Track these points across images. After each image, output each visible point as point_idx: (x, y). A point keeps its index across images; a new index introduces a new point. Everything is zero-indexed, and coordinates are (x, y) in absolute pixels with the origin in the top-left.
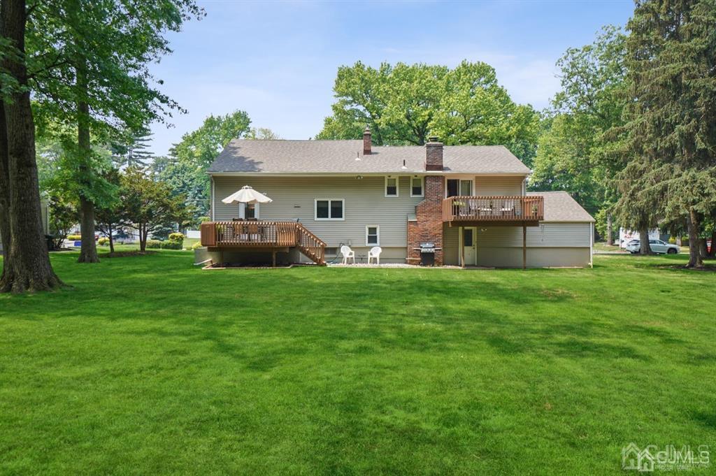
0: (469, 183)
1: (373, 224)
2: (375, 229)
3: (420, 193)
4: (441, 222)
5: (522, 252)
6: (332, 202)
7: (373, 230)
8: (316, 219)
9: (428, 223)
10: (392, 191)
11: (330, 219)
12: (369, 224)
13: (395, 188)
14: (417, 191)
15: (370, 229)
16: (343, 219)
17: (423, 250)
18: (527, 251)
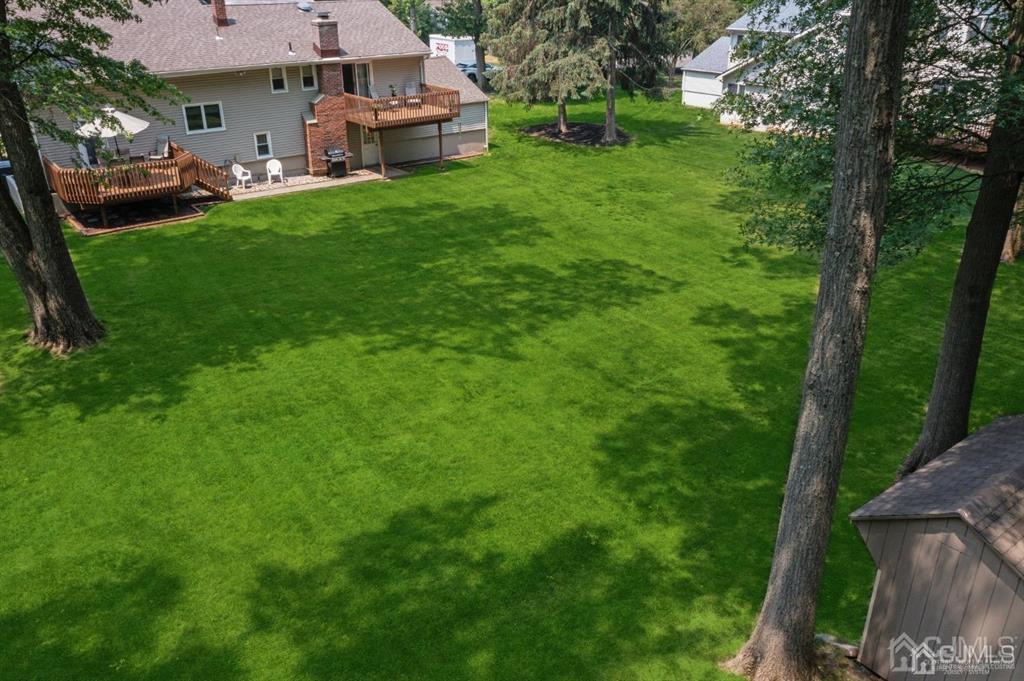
0: (364, 67)
1: (261, 130)
2: (264, 136)
3: (312, 85)
4: (344, 121)
5: (437, 140)
6: (205, 107)
7: (262, 138)
8: (189, 133)
9: (330, 124)
10: (279, 84)
11: (206, 130)
12: (257, 131)
13: (282, 80)
14: (308, 82)
15: (258, 137)
16: (223, 128)
17: (334, 160)
18: (443, 139)
